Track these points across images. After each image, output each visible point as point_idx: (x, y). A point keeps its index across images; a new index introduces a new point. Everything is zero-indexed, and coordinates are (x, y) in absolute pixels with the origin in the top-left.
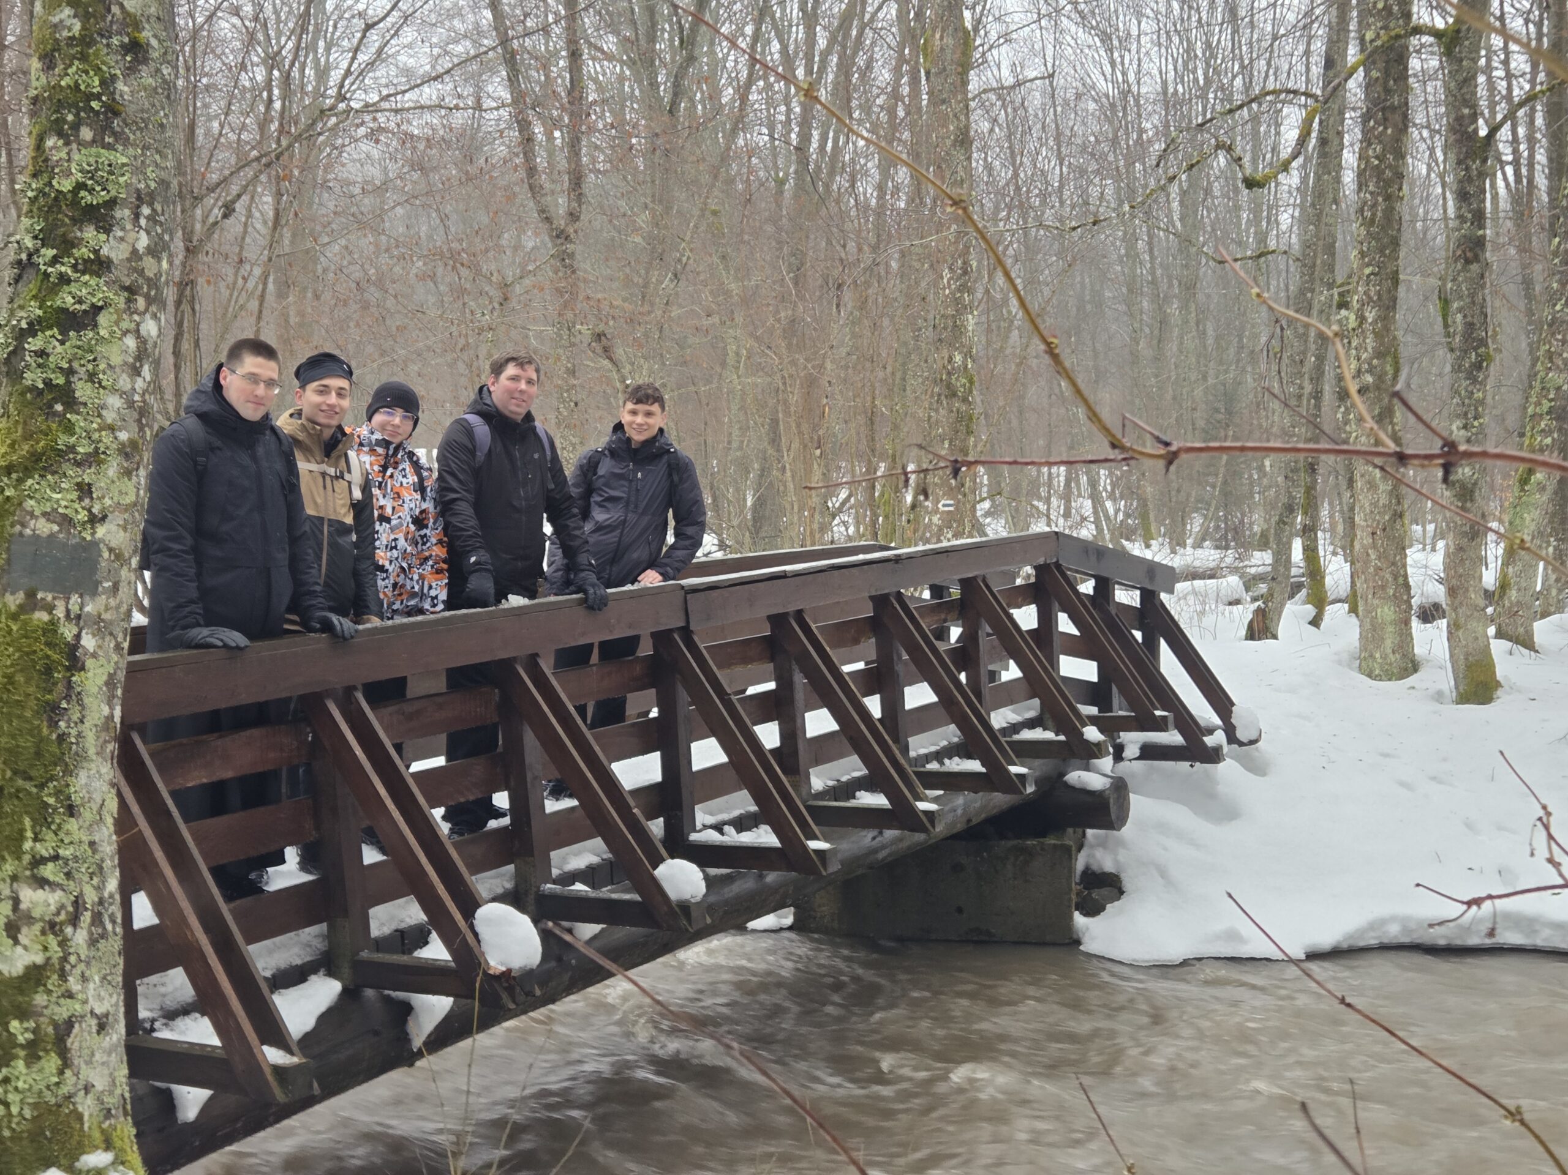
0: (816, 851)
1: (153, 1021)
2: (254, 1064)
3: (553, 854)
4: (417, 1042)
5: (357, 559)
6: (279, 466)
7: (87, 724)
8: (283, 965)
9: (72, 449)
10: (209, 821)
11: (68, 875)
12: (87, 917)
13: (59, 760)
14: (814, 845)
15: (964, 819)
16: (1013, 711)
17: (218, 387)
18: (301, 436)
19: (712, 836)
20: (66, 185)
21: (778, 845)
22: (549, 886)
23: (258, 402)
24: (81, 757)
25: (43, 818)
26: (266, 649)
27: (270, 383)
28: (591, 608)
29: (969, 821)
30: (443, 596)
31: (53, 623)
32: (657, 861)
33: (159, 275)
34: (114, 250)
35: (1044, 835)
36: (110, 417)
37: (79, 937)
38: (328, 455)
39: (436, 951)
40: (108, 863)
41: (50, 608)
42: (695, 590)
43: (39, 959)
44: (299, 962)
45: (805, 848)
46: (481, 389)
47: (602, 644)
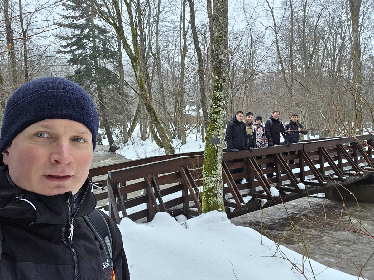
0: (324, 184)
1: (227, 199)
2: (240, 205)
3: (282, 182)
4: (262, 206)
5: (253, 140)
6: (243, 128)
7: (219, 159)
8: (244, 194)
9: (217, 127)
10: (234, 174)
11: (217, 176)
12: (219, 181)
13: (216, 163)
14: (324, 182)
15: (354, 181)
16: (364, 164)
17: (236, 117)
18: (246, 123)
19: (308, 181)
20: (216, 97)
21: (318, 182)
22: (282, 186)
23: (241, 119)
24: (218, 163)
25: (214, 170)
26: (241, 152)
27: (242, 117)
28: (288, 146)
29: (355, 181)
30: (267, 145)
31: (215, 147)
32: (298, 183)
33: (226, 106)
34: (221, 104)
35: (369, 184)
36: (221, 123)
37: (218, 184)
38: (250, 126)
39: (265, 194)
40: (221, 175)
41: (214, 146)
42: (305, 144)
43: (214, 186)
44: (246, 194)
45: (322, 183)
46: (271, 116)
47: (290, 152)
